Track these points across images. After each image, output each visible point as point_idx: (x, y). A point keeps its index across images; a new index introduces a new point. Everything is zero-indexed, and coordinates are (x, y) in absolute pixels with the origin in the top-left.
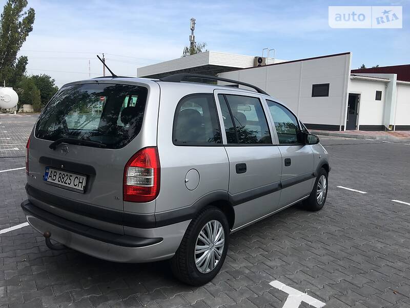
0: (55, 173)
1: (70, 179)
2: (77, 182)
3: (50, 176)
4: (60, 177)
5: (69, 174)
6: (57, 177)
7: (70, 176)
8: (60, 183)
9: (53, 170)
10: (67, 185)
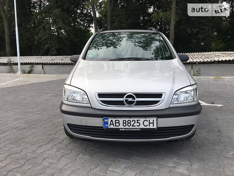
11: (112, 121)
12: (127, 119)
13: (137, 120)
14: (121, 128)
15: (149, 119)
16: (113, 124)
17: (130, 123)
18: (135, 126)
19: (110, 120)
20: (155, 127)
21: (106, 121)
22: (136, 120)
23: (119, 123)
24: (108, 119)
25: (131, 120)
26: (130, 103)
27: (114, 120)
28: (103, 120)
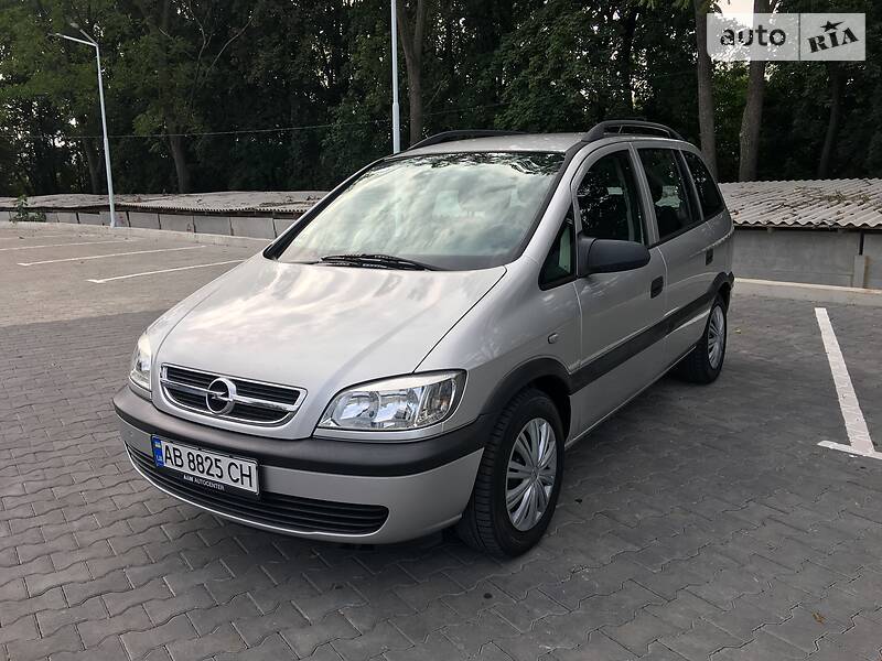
11: (167, 448)
12: (195, 452)
13: (216, 460)
14: (187, 474)
15: (242, 463)
16: (170, 458)
17: (202, 464)
18: (213, 475)
19: (164, 444)
20: (255, 489)
21: (157, 445)
22: (213, 457)
23: (180, 457)
24: (159, 441)
25: (204, 455)
26: (218, 405)
27: (171, 446)
28: (153, 443)
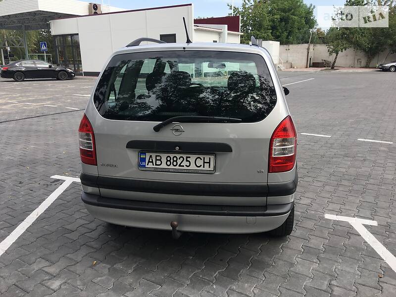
0: (158, 158)
1: (187, 161)
2: (200, 163)
3: (149, 162)
4: (167, 161)
5: (185, 156)
6: (164, 160)
7: (187, 157)
8: (172, 167)
9: (154, 155)
10: (185, 168)
